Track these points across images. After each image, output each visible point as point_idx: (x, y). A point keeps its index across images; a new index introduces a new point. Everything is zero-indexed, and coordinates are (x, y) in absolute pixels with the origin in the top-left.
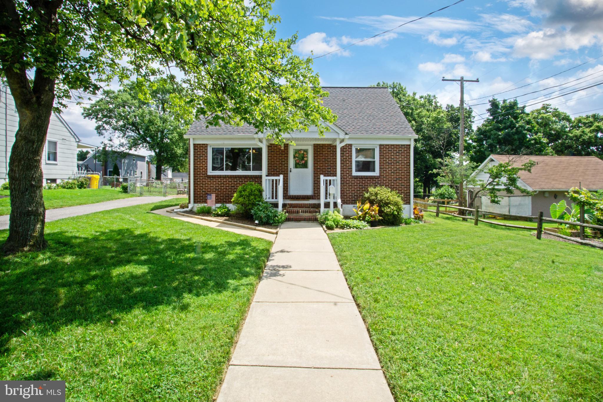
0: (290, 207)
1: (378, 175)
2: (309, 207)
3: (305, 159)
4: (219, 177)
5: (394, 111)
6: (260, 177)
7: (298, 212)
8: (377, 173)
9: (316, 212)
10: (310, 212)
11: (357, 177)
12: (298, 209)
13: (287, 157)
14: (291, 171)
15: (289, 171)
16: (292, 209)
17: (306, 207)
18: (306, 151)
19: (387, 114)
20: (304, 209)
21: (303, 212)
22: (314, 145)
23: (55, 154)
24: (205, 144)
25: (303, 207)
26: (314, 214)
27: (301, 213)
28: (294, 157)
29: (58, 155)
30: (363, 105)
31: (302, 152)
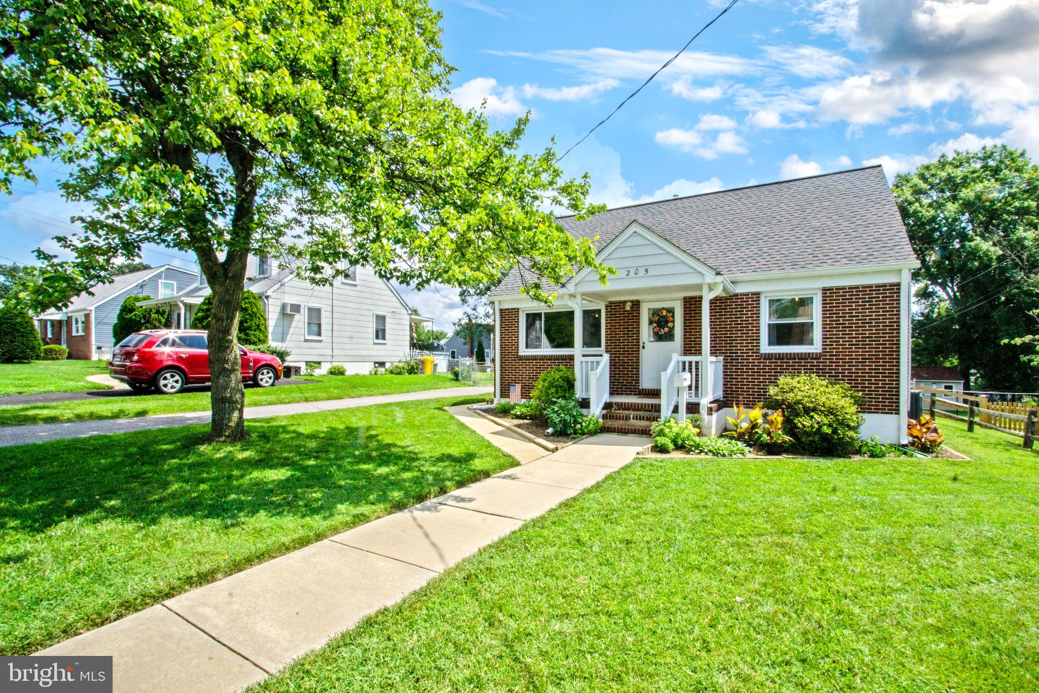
1: (819, 351)
3: (670, 325)
4: (535, 358)
7: (627, 418)
8: (816, 347)
9: (651, 419)
10: (648, 419)
11: (769, 357)
12: (630, 412)
13: (638, 323)
14: (643, 347)
15: (641, 346)
16: (620, 411)
18: (671, 311)
21: (635, 418)
22: (685, 298)
23: (384, 331)
24: (515, 309)
26: (647, 422)
28: (651, 323)
29: (387, 332)
31: (664, 313)
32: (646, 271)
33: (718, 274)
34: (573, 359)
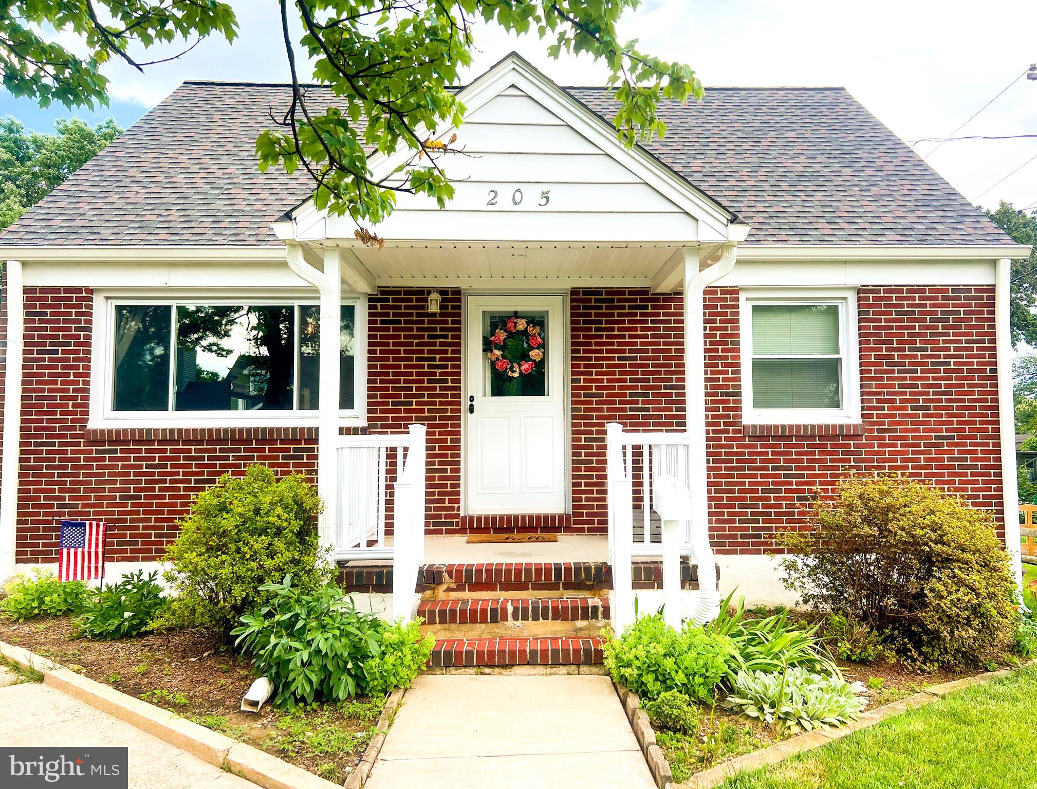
0: (460, 588)
1: (857, 421)
2: (555, 587)
3: (535, 355)
4: (143, 438)
5: (897, 162)
6: (310, 437)
7: (496, 616)
8: (849, 414)
9: (588, 613)
10: (560, 614)
11: (762, 433)
12: (500, 595)
13: (457, 346)
14: (471, 410)
15: (464, 407)
16: (466, 595)
17: (538, 587)
18: (539, 321)
19: (869, 171)
20: (530, 596)
21: (522, 613)
22: (574, 292)
24: (78, 290)
25: (522, 587)
26: (581, 624)
27: (510, 622)
28: (488, 346)
30: (765, 142)
31: (521, 325)
32: (546, 196)
33: (734, 220)
34: (316, 441)
